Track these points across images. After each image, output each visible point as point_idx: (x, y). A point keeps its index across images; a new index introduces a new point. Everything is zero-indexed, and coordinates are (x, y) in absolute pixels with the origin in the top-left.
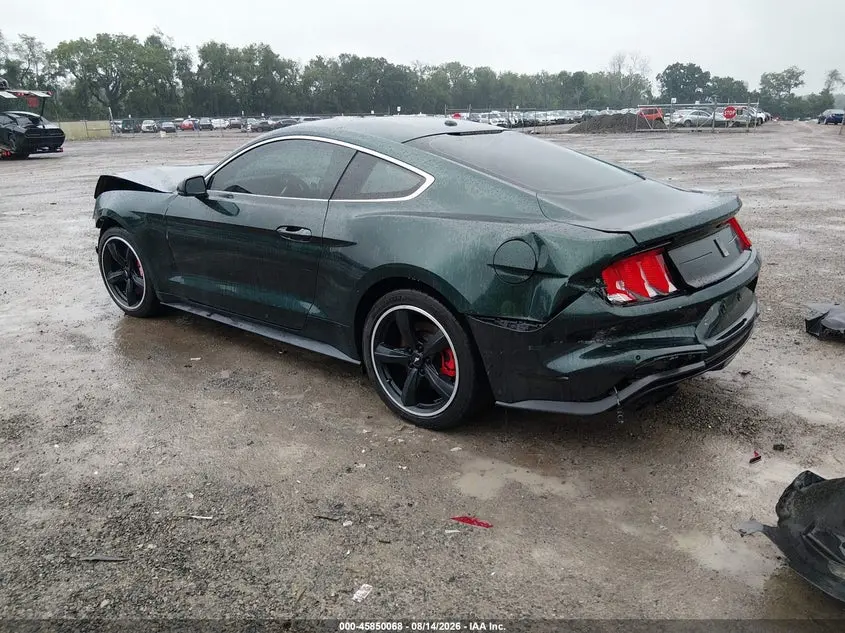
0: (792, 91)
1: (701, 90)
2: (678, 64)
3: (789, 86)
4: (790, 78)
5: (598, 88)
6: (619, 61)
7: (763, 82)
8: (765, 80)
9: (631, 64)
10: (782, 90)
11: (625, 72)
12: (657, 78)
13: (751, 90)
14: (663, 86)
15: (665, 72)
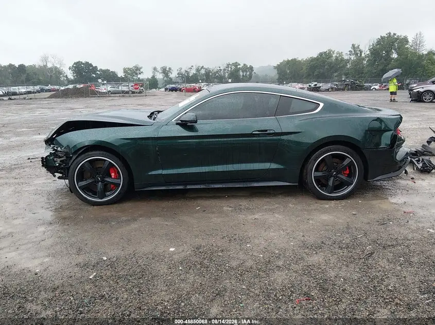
0: (139, 76)
1: (94, 76)
2: (79, 62)
3: (137, 74)
4: (136, 70)
5: (35, 74)
6: (45, 59)
7: (124, 72)
8: (125, 71)
9: (53, 60)
10: (134, 76)
11: (49, 65)
12: (70, 69)
13: (119, 76)
14: (74, 73)
15: (73, 66)
